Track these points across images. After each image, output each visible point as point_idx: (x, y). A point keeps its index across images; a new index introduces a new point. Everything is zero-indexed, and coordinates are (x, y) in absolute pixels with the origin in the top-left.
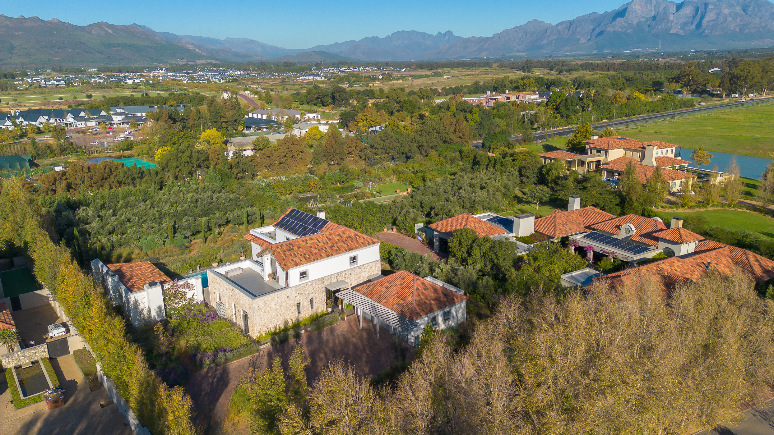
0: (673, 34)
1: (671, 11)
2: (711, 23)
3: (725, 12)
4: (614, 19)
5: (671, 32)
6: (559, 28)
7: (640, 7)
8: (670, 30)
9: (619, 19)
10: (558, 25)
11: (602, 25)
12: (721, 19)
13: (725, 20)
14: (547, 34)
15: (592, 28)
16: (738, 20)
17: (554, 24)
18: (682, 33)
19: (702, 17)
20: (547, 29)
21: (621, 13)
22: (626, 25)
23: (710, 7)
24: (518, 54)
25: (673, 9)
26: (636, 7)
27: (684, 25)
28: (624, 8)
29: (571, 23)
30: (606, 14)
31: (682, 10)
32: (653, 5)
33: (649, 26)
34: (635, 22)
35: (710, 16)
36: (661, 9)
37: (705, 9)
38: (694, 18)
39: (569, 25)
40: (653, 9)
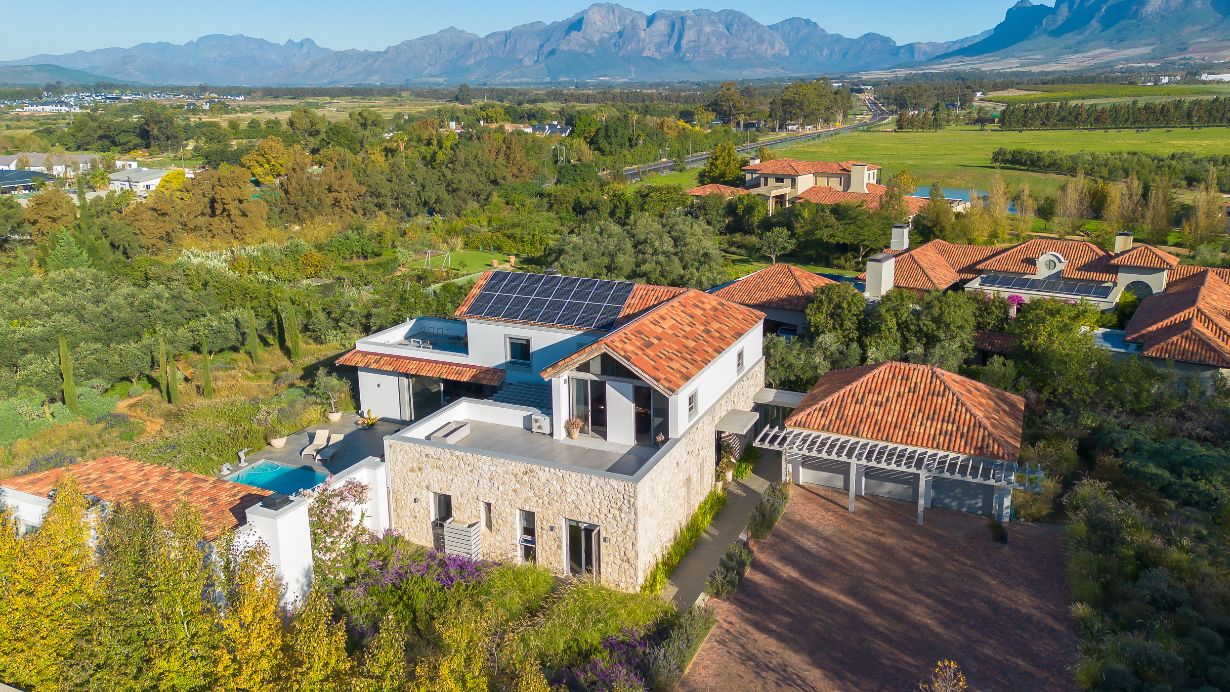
0: (647, 57)
1: (641, 26)
2: (692, 44)
3: (707, 30)
4: (568, 32)
5: (645, 54)
6: (490, 41)
7: (599, 18)
8: (642, 51)
9: (574, 34)
10: (487, 37)
11: (552, 40)
12: (703, 40)
13: (708, 41)
14: (473, 50)
15: (538, 44)
16: (724, 41)
17: (482, 35)
18: (657, 56)
19: (680, 37)
20: (472, 43)
21: (577, 24)
22: (584, 41)
23: (688, 22)
24: (431, 80)
25: (643, 23)
26: (595, 17)
27: (659, 46)
28: (578, 17)
29: (507, 35)
30: (555, 26)
31: (654, 25)
32: (617, 15)
33: (615, 44)
34: (596, 38)
35: (689, 35)
36: (628, 22)
37: (683, 24)
38: (670, 36)
39: (504, 37)
40: (617, 21)
